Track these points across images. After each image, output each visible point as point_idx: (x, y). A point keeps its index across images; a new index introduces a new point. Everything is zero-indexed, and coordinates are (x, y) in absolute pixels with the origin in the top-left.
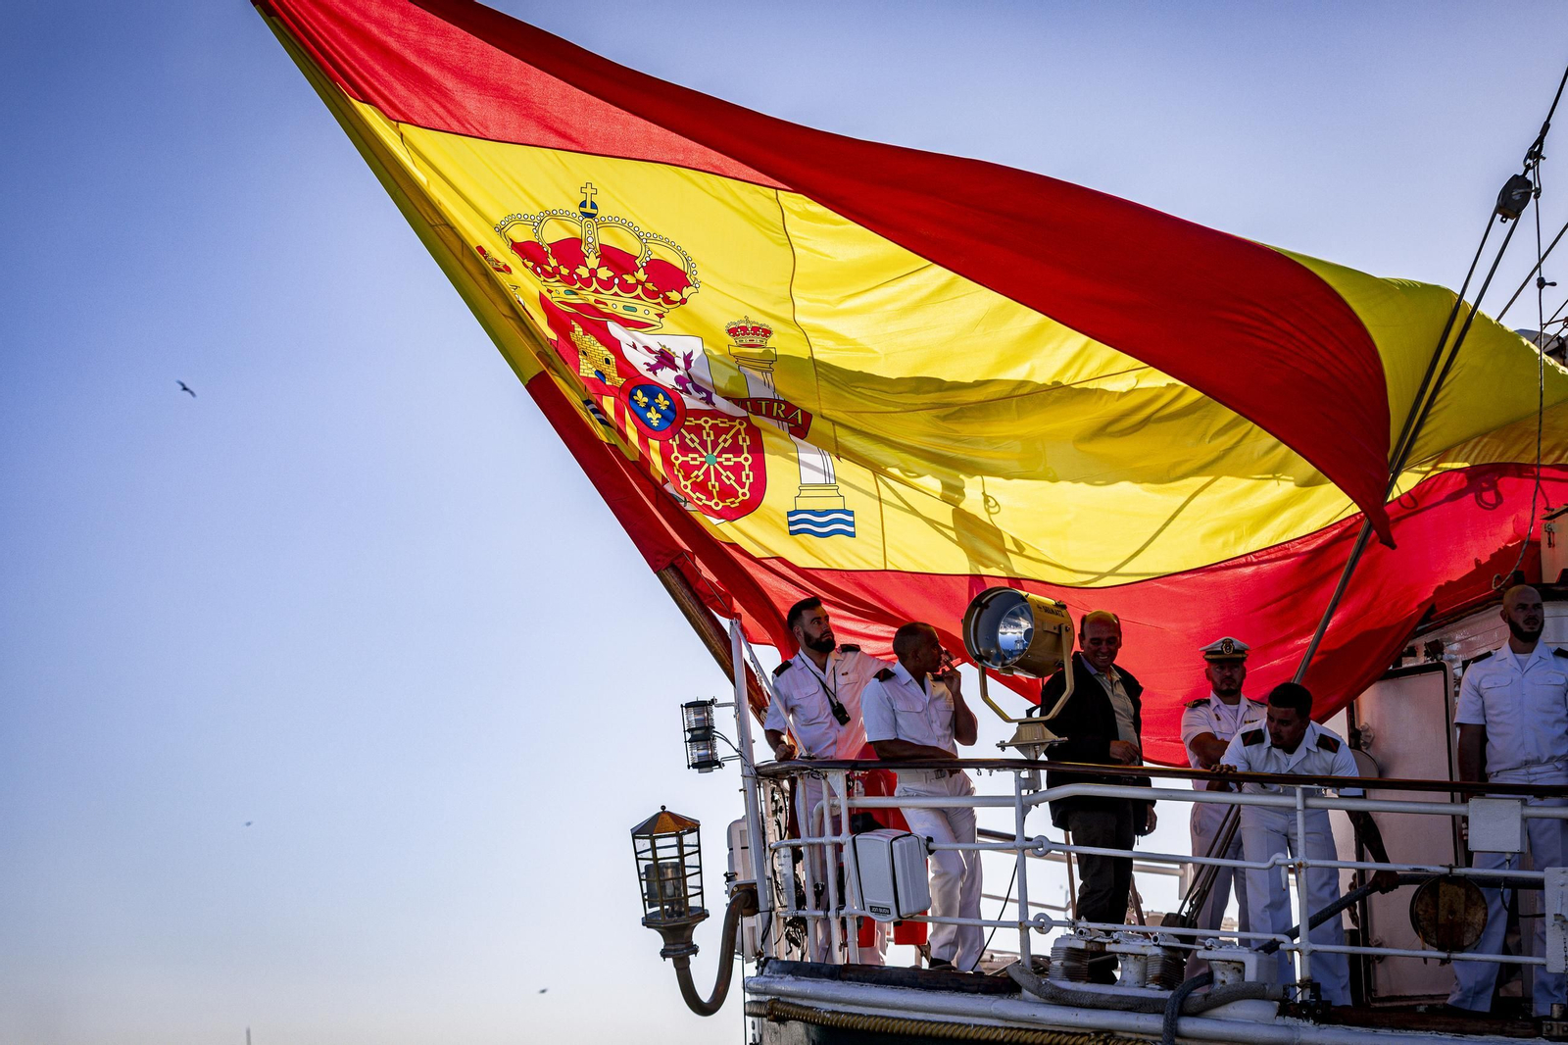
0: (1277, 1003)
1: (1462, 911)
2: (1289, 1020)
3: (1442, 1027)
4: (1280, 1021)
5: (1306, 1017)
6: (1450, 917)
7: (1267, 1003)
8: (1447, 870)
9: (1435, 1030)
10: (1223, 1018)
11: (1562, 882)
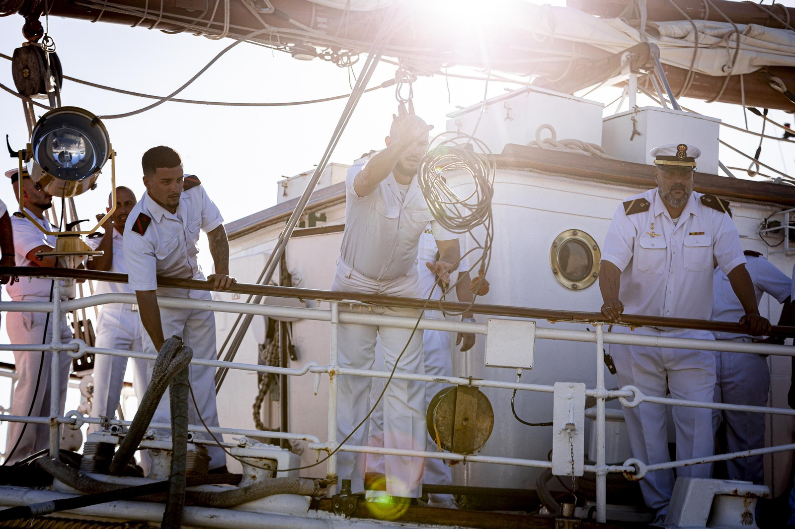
0: (309, 498)
1: (474, 418)
2: (321, 513)
3: (464, 522)
4: (313, 513)
5: (338, 511)
6: (464, 424)
7: (300, 497)
8: (466, 382)
9: (458, 525)
10: (259, 511)
11: (569, 395)
